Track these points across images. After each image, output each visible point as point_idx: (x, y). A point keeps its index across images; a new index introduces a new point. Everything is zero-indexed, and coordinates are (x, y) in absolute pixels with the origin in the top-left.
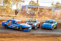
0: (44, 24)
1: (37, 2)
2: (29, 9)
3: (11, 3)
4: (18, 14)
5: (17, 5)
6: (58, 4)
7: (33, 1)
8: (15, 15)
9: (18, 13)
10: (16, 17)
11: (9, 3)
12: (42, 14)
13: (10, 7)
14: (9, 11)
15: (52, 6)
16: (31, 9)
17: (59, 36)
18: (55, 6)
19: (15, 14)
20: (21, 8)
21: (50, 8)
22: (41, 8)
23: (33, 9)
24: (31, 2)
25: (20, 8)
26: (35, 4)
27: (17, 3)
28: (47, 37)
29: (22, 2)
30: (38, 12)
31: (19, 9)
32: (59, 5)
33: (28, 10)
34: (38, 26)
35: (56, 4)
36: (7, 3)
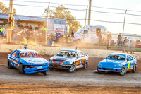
0: (102, 61)
6: (61, 9)
12: (21, 34)
15: (45, 14)
18: (53, 15)
26: (7, 9)
30: (12, 28)
32: (63, 12)
35: (57, 9)
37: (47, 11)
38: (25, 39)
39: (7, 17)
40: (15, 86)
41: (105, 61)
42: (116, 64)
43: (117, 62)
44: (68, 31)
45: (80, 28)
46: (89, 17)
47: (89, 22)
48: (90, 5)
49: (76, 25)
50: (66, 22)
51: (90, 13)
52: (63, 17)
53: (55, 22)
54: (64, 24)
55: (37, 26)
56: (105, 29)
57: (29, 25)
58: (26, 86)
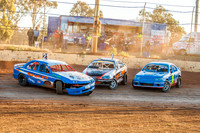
0: (139, 74)
1: (97, 4)
2: (70, 27)
3: (16, 8)
4: (36, 43)
5: (34, 15)
6: (160, 11)
7: (82, 4)
8: (27, 47)
9: (36, 39)
10: (30, 50)
11: (9, 8)
12: (110, 42)
13: (13, 22)
14: (11, 33)
15: (140, 17)
16: (76, 27)
17: (163, 110)
18: (150, 19)
19: (27, 42)
20: (47, 23)
21: (137, 25)
22: (109, 23)
23: (83, 27)
24: (76, 6)
25: (42, 24)
26: (91, 11)
27: (35, 9)
28: (126, 112)
29: (50, 5)
30: (98, 35)
31: (42, 26)
32: (162, 15)
33: (66, 31)
34: (121, 79)
35: (154, 12)
36: (3, 11)
37: (142, 13)
38: (115, 49)
39: (92, 21)
40: (103, 108)
43: (158, 74)
45: (184, 35)
46: (196, 21)
47: (196, 27)
48: (197, 6)
49: (179, 30)
50: (167, 28)
51: (196, 16)
52: (163, 21)
53: (153, 28)
54: (164, 29)
55: (129, 32)
57: (120, 31)
58: (116, 108)
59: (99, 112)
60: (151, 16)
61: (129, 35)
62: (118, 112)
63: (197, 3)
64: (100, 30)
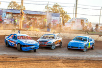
1: (22, 3)
2: (8, 15)
6: (57, 6)
7: (14, 3)
12: (29, 23)
15: (46, 10)
16: (10, 15)
18: (51, 10)
21: (44, 14)
22: (29, 13)
24: (11, 3)
26: (19, 6)
30: (23, 20)
32: (58, 8)
35: (53, 7)
37: (47, 7)
38: (32, 27)
39: (19, 12)
40: (25, 59)
41: (72, 41)
42: (80, 44)
43: (81, 42)
44: (61, 21)
45: (69, 20)
46: (76, 12)
47: (76, 15)
48: (76, 4)
49: (67, 17)
50: (60, 15)
51: (76, 9)
52: (58, 12)
53: (53, 15)
54: (58, 16)
55: (40, 18)
56: (87, 20)
57: (34, 17)
58: (32, 59)
59: (23, 61)
60: (51, 9)
61: (39, 20)
62: (33, 61)
63: (76, 2)
64: (24, 16)
